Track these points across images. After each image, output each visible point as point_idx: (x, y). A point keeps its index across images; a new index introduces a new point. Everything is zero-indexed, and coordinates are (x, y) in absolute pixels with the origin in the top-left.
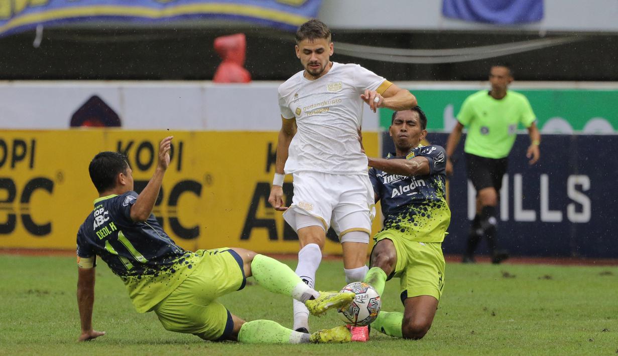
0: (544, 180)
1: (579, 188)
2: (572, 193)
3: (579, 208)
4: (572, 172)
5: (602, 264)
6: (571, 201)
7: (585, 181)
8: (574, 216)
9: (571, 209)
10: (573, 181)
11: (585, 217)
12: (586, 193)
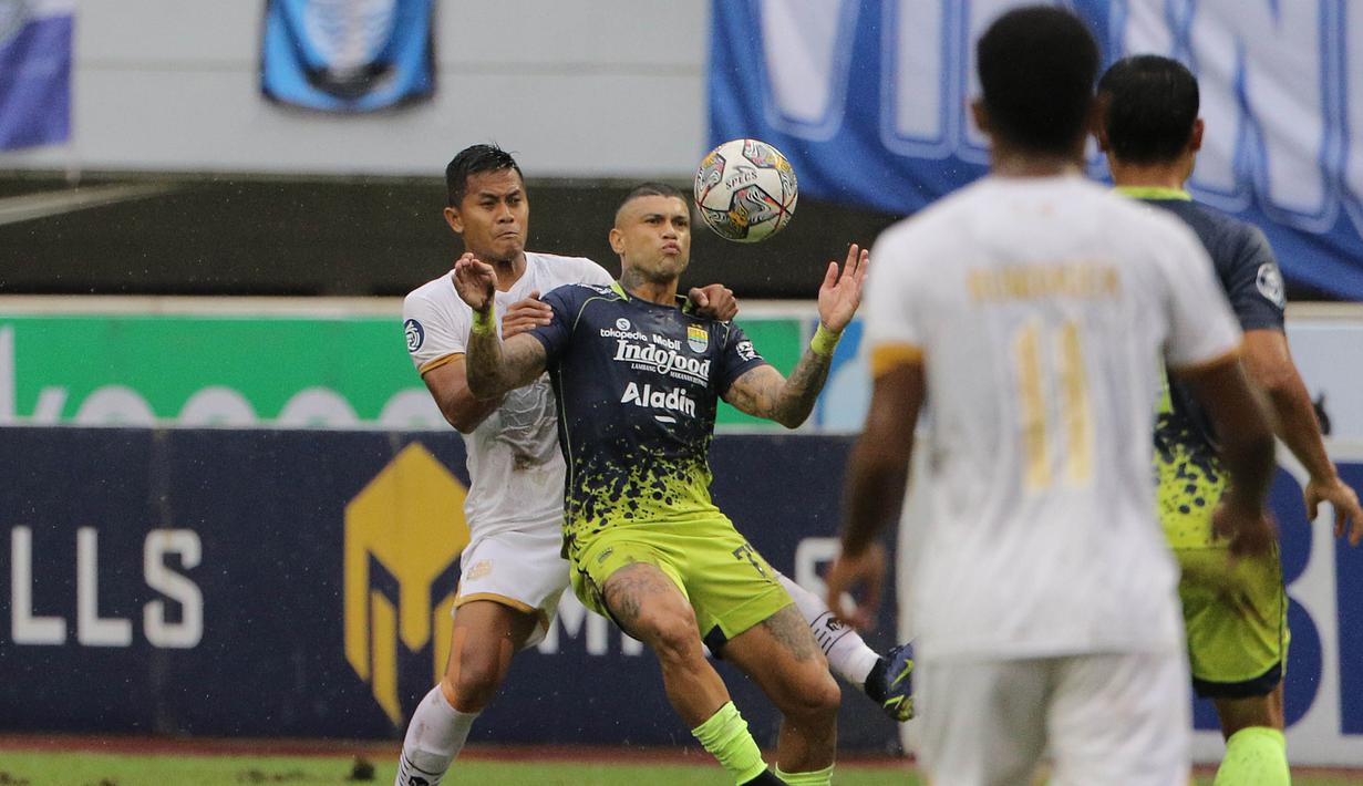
0: (87, 541)
1: (172, 561)
2: (156, 575)
3: (174, 613)
4: (156, 523)
5: (236, 752)
6: (154, 595)
7: (188, 545)
8: (160, 633)
9: (153, 613)
10: (157, 543)
11: (187, 634)
12: (192, 575)
